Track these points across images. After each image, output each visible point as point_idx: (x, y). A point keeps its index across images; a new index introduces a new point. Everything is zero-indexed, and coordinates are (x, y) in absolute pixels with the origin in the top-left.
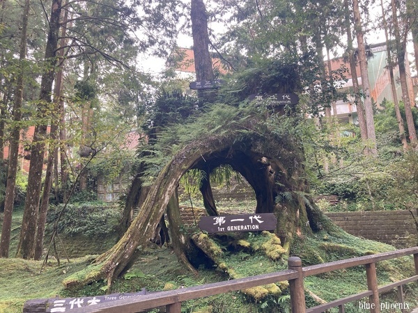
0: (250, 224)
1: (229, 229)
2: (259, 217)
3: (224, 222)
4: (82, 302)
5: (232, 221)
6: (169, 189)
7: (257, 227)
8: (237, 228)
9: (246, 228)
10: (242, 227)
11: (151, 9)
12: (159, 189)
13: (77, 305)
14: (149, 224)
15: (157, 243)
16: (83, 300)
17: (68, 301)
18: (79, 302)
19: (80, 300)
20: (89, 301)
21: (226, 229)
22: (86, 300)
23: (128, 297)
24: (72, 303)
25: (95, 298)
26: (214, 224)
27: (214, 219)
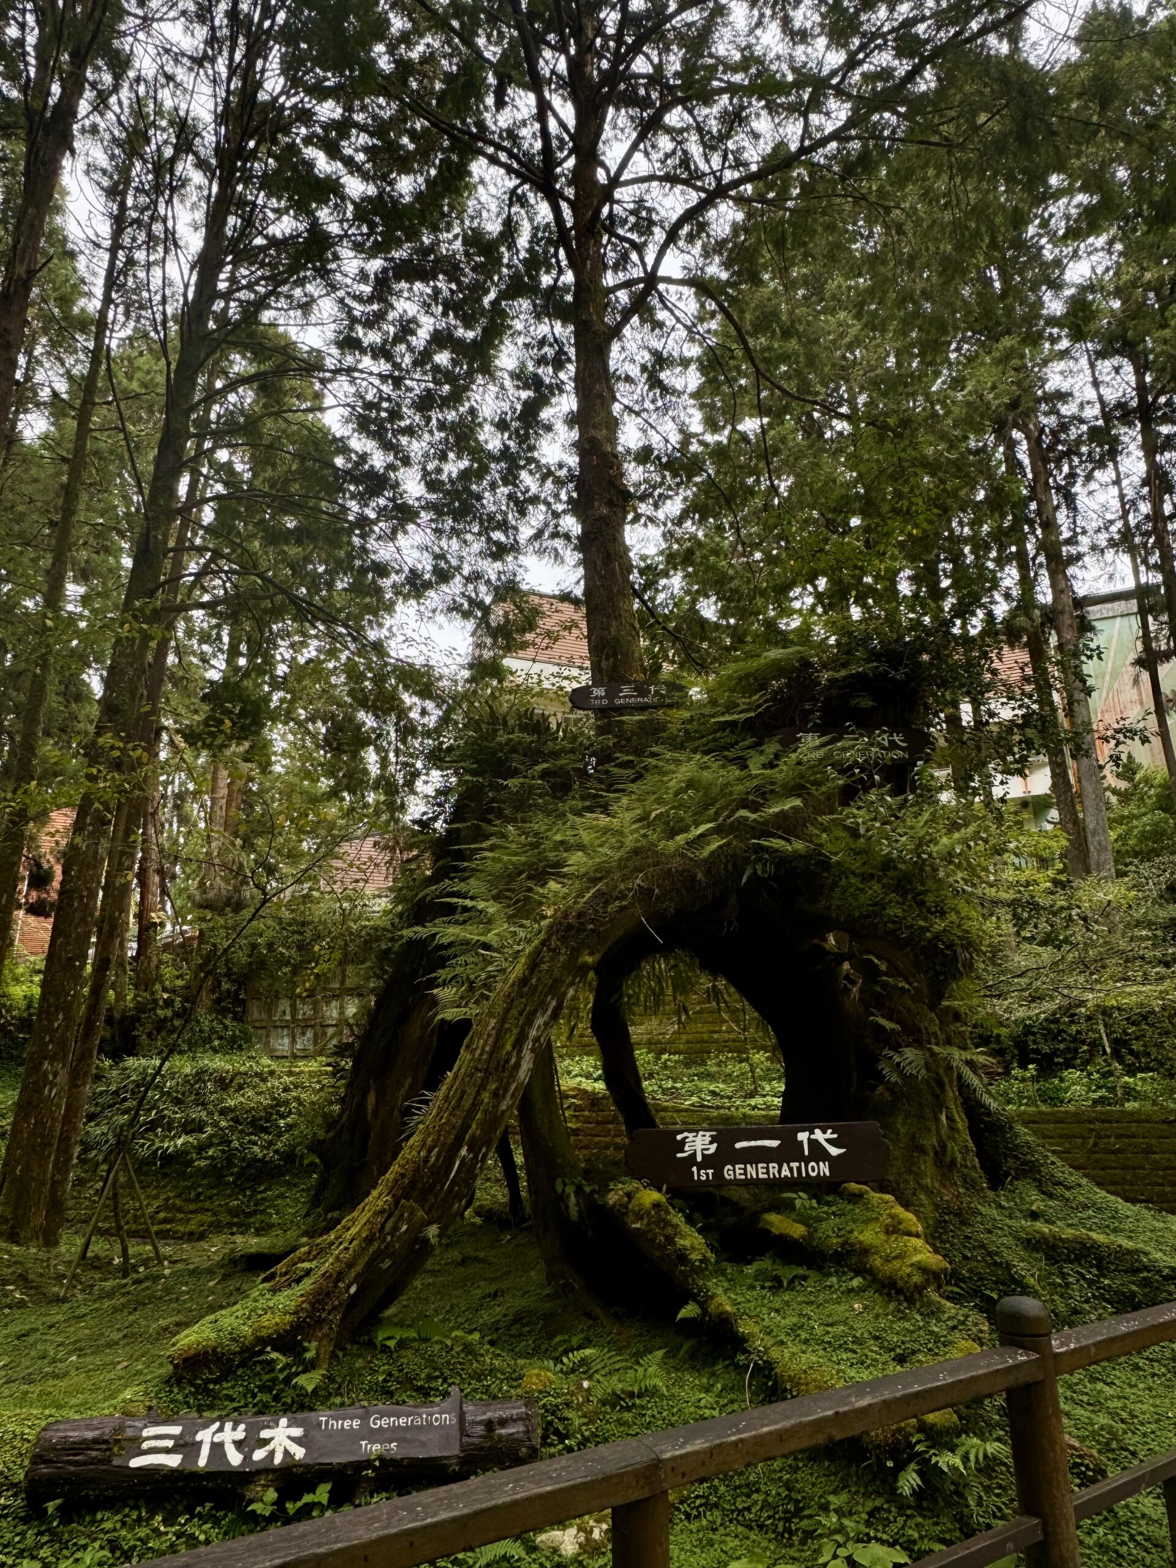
0: (800, 1158)
2: (829, 1134)
3: (713, 1148)
5: (738, 1145)
6: (533, 1033)
7: (824, 1169)
9: (785, 1172)
11: (444, 477)
12: (501, 1032)
14: (464, 1152)
16: (242, 1427)
17: (191, 1429)
18: (231, 1434)
19: (234, 1429)
20: (265, 1434)
21: (719, 1174)
22: (253, 1429)
23: (402, 1421)
24: (205, 1436)
25: (284, 1422)
26: (679, 1155)
27: (679, 1138)
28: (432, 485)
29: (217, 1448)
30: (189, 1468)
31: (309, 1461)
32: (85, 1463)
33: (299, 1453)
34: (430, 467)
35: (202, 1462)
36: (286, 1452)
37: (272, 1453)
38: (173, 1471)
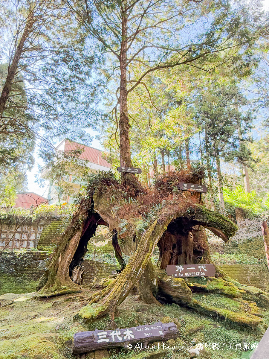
0: (199, 271)
1: (186, 275)
2: (204, 267)
3: (183, 269)
4: (120, 333)
5: (188, 269)
7: (204, 274)
8: (191, 274)
9: (197, 274)
12: (148, 243)
14: (141, 269)
15: (78, 284)
16: (119, 331)
17: (109, 333)
18: (118, 333)
20: (125, 333)
21: (184, 275)
22: (122, 332)
23: (151, 328)
24: (112, 334)
25: (128, 330)
26: (176, 271)
27: (176, 267)
30: (111, 342)
31: (135, 338)
32: (88, 342)
33: (133, 337)
35: (114, 340)
36: (130, 337)
37: (127, 337)
38: (108, 343)
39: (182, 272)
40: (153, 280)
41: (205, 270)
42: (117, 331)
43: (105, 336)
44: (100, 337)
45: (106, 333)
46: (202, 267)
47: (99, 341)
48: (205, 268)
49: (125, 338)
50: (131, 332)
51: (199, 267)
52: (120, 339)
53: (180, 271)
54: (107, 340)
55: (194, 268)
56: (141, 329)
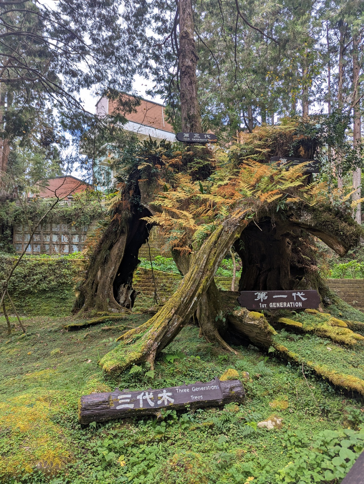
0: (293, 301)
1: (272, 305)
2: (302, 294)
3: (266, 297)
4: (151, 396)
5: (274, 297)
7: (300, 304)
8: (280, 305)
9: (289, 305)
10: (285, 304)
13: (146, 400)
14: (195, 299)
16: (151, 394)
17: (135, 395)
18: (149, 396)
19: (149, 394)
20: (160, 395)
21: (268, 306)
22: (155, 394)
23: (202, 389)
24: (140, 397)
25: (165, 391)
26: (255, 300)
27: (256, 294)
28: (95, 41)
29: (145, 401)
30: (137, 409)
31: (175, 403)
32: (101, 409)
33: (172, 401)
34: (95, 32)
35: (141, 406)
36: (168, 401)
37: (164, 401)
38: (132, 409)
39: (265, 302)
40: (217, 313)
41: (303, 299)
42: (147, 394)
43: (128, 400)
44: (120, 402)
45: (130, 396)
46: (299, 294)
47: (118, 408)
48: (302, 296)
49: (159, 402)
50: (170, 394)
51: (294, 294)
52: (152, 404)
53: (262, 301)
54: (131, 406)
55: (285, 296)
56: (185, 390)
